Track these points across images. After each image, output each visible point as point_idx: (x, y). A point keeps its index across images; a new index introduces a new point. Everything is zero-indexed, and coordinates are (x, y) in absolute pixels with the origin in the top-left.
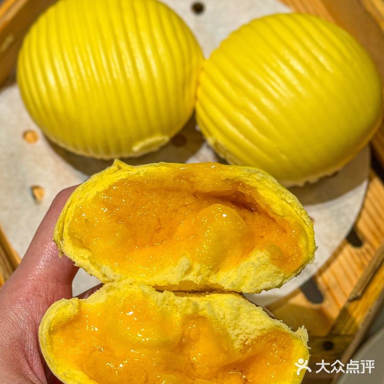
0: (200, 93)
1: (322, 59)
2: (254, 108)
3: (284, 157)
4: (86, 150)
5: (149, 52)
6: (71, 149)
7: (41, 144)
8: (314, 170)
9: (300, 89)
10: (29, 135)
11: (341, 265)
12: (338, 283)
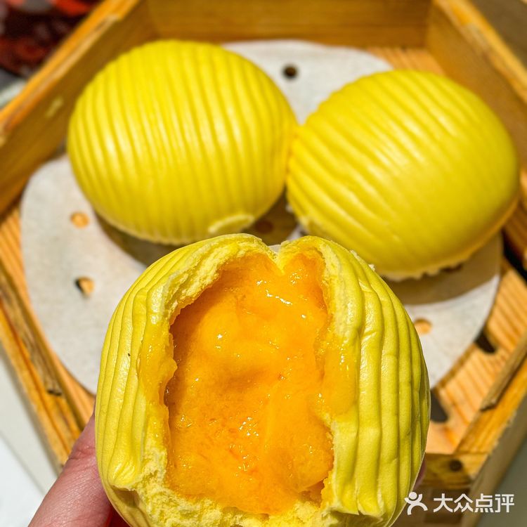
0: (293, 164)
1: (443, 120)
2: (358, 178)
3: (396, 238)
4: (151, 232)
5: (231, 111)
6: (133, 232)
7: (93, 229)
8: (435, 258)
9: (417, 155)
10: (78, 219)
11: (470, 376)
12: (467, 397)
